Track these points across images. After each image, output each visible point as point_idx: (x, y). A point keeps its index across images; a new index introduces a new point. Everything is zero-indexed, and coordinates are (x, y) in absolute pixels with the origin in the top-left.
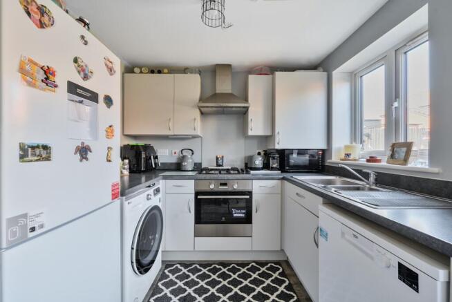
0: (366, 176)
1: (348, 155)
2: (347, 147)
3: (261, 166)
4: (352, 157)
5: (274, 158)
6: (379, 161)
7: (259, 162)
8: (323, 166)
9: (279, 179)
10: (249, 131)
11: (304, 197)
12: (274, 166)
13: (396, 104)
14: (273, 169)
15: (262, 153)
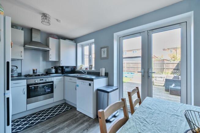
0: (85, 72)
1: (81, 68)
2: (81, 66)
3: (54, 72)
4: (82, 68)
5: (59, 69)
6: (87, 69)
7: (53, 71)
8: (75, 71)
9: (63, 76)
10: (50, 59)
11: (72, 79)
12: (60, 72)
13: (90, 56)
14: (59, 73)
15: (53, 67)
